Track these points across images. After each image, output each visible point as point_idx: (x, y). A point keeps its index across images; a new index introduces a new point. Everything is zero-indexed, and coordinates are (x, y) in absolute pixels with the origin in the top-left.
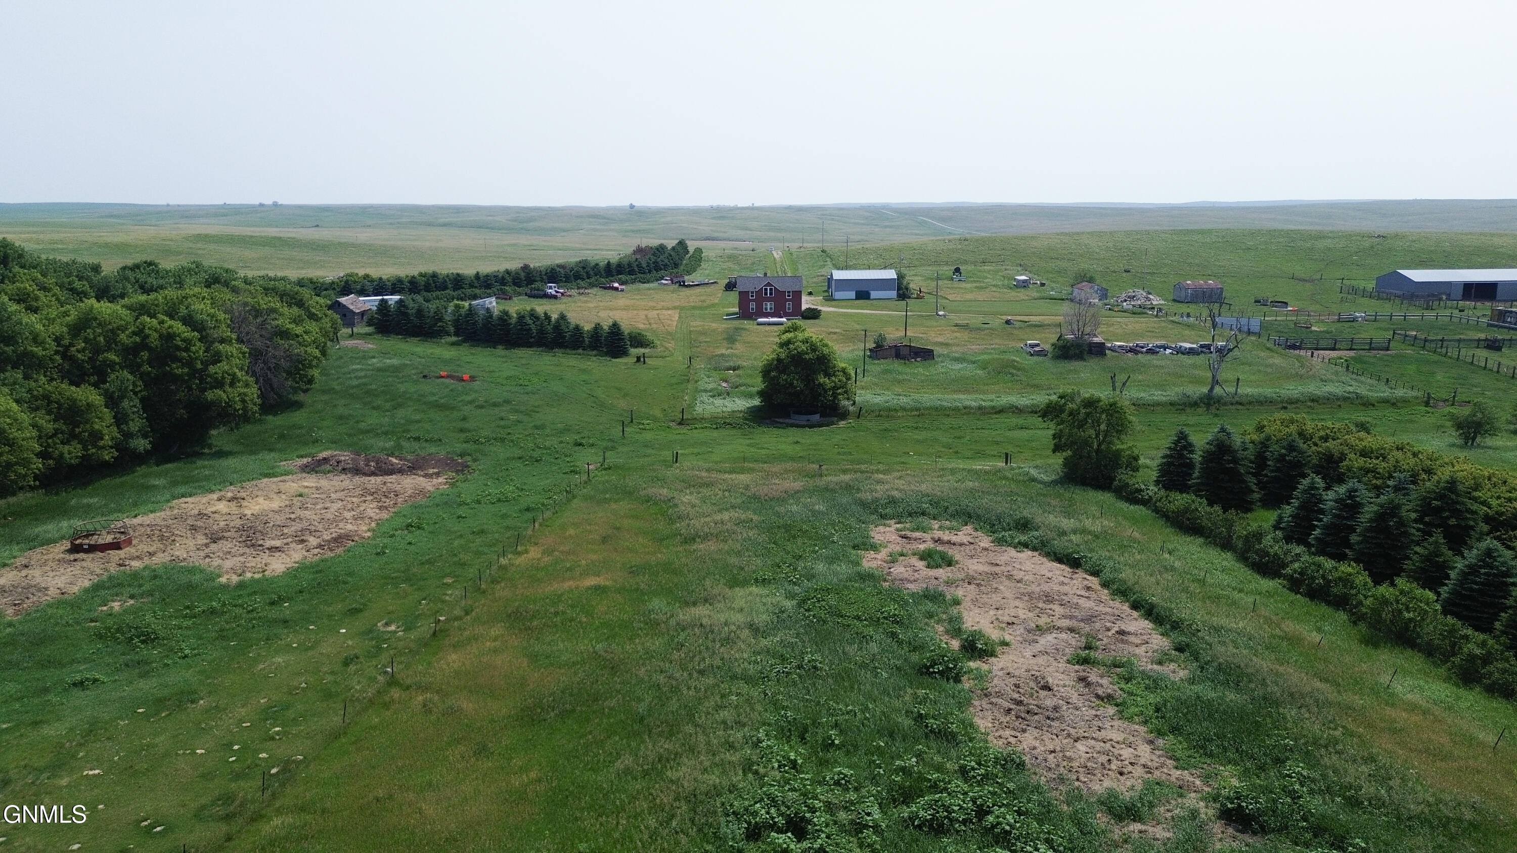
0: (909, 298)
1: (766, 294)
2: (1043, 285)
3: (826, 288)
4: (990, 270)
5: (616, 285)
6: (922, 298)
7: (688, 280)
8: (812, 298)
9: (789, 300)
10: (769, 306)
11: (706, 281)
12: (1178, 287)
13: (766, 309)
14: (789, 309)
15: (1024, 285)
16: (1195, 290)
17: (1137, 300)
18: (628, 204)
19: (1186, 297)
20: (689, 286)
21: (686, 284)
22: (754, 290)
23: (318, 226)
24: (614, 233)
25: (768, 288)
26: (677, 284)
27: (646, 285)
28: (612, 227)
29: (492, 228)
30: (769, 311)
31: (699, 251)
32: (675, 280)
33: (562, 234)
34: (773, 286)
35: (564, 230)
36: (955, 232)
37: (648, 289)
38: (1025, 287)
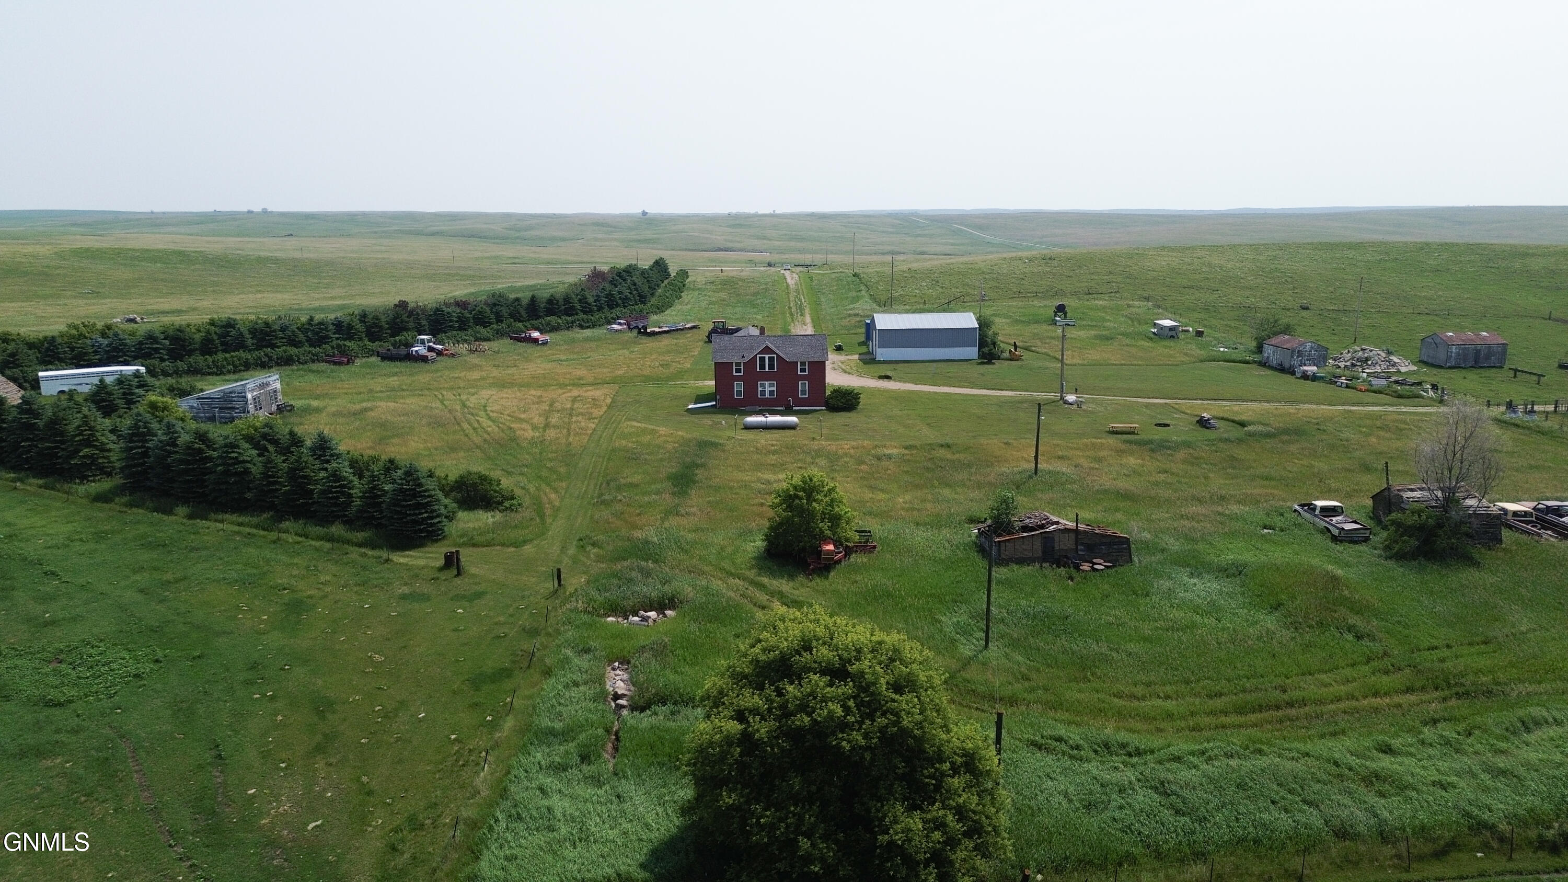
0: (999, 358)
1: (762, 366)
2: (1199, 334)
3: (862, 338)
4: (1104, 307)
5: (536, 334)
6: (1018, 358)
7: (655, 322)
8: (843, 357)
9: (803, 378)
10: (768, 388)
11: (681, 326)
12: (1432, 342)
13: (763, 393)
14: (803, 392)
15: (1171, 334)
16: (1463, 347)
17: (1374, 364)
18: (640, 211)
19: (1449, 358)
20: (654, 334)
21: (649, 330)
22: (742, 361)
23: (291, 235)
24: (616, 243)
25: (767, 357)
26: (635, 332)
27: (588, 333)
28: (616, 236)
29: (485, 237)
30: (767, 396)
31: (684, 274)
32: (633, 324)
33: (559, 244)
34: (774, 353)
35: (563, 239)
36: (995, 242)
37: (588, 339)
38: (1172, 337)
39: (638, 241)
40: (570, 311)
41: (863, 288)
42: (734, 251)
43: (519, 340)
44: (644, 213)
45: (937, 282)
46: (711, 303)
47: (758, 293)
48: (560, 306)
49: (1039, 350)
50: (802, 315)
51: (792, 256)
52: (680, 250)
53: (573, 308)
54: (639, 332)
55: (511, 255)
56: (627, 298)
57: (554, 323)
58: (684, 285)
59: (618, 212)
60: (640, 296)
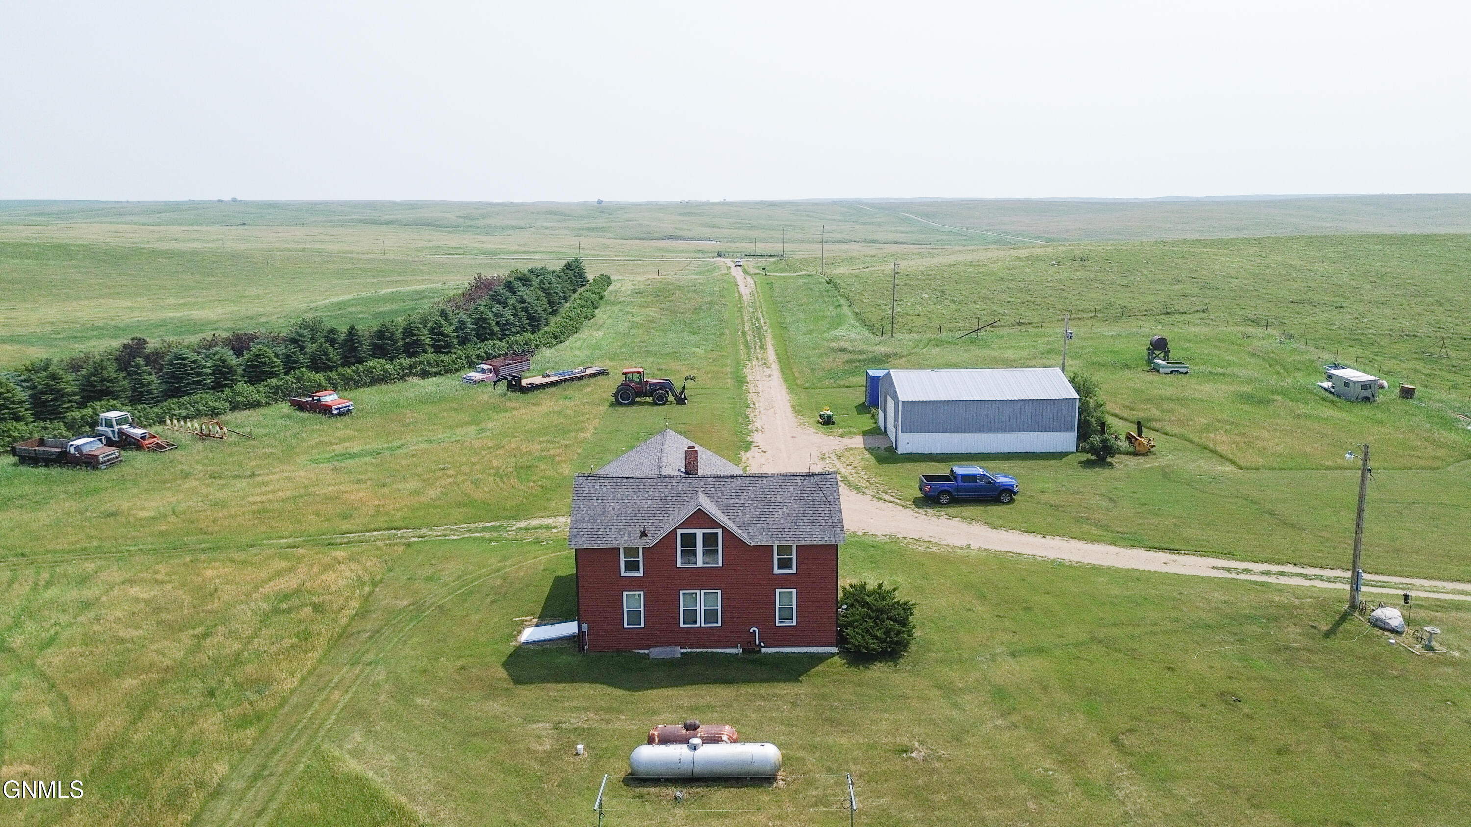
1: (689, 556)
2: (1407, 393)
6: (1147, 452)
8: (836, 442)
9: (785, 582)
10: (703, 604)
11: (580, 370)
13: (691, 616)
14: (786, 612)
15: (1365, 394)
20: (533, 388)
21: (524, 382)
22: (640, 544)
23: (244, 224)
24: (566, 232)
25: (699, 533)
26: (502, 387)
27: (430, 385)
28: (567, 224)
29: (438, 226)
30: (701, 622)
31: (605, 280)
32: (503, 371)
33: (509, 233)
34: (717, 525)
35: (515, 228)
36: (943, 230)
37: (426, 400)
38: (1367, 399)
39: (589, 229)
40: (412, 348)
41: (843, 301)
42: (684, 239)
43: (301, 407)
44: (600, 202)
45: (943, 292)
46: (634, 326)
47: (700, 308)
48: (396, 342)
49: (1168, 429)
50: (762, 347)
51: (743, 245)
52: (631, 239)
53: (417, 343)
54: (510, 385)
55: (455, 244)
56: (508, 323)
57: (378, 371)
58: (601, 298)
59: (576, 201)
60: (531, 318)
